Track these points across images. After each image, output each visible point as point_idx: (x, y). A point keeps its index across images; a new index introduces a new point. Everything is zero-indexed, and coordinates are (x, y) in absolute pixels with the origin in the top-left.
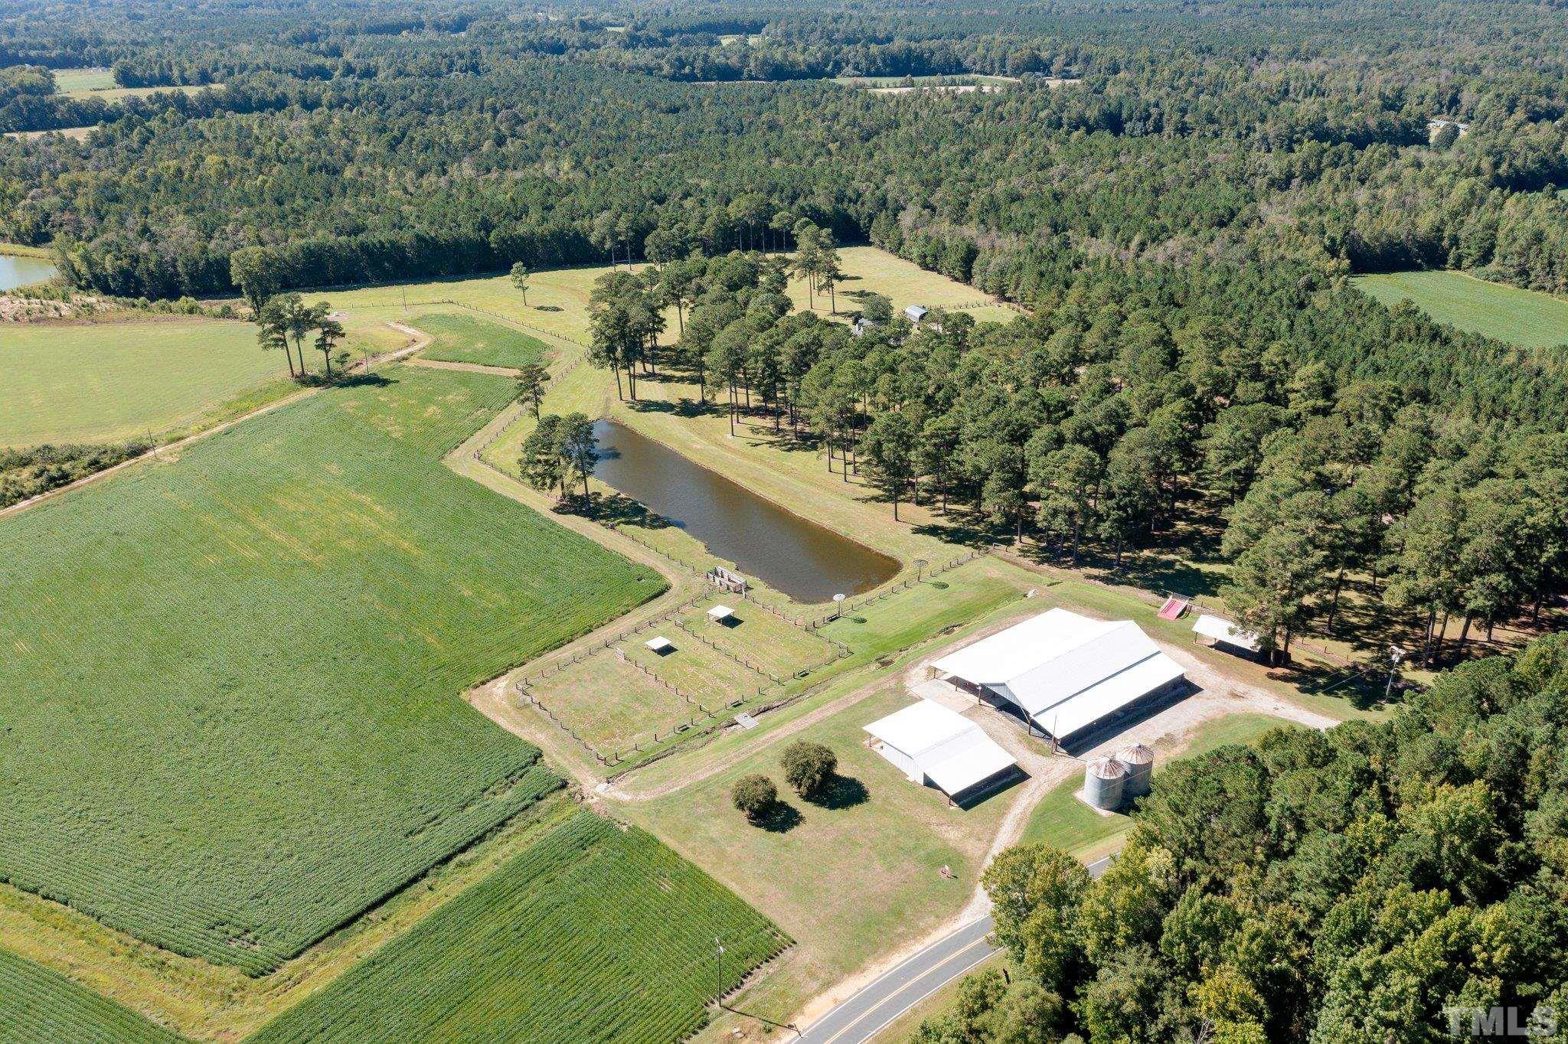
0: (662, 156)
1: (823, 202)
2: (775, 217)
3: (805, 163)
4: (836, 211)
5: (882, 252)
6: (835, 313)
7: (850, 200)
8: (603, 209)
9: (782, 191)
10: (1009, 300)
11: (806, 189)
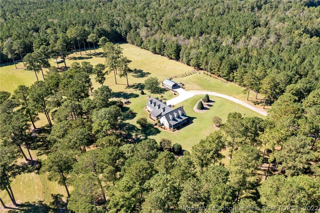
0: (38, 10)
1: (106, 27)
2: (89, 37)
3: (93, 10)
4: (112, 30)
5: (133, 46)
6: (129, 87)
7: (116, 25)
8: (7, 37)
9: (88, 23)
10: (202, 69)
11: (98, 21)
